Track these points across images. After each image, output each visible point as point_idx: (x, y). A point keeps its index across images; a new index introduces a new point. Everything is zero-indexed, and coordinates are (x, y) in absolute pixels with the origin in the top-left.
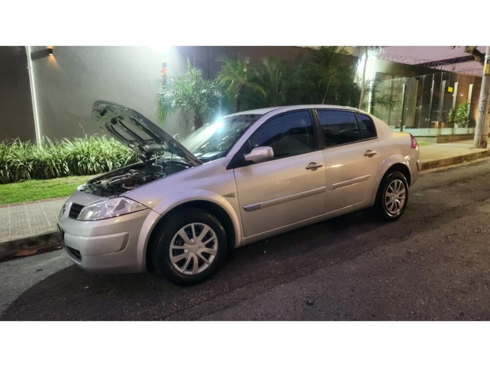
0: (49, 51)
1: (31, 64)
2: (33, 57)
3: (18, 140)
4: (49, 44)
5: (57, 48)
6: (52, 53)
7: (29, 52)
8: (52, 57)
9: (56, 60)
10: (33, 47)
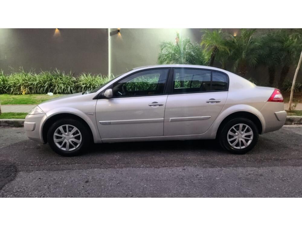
0: (118, 31)
1: (109, 37)
2: (111, 34)
3: (100, 75)
4: (119, 27)
5: (122, 29)
6: (119, 32)
7: (109, 32)
8: (119, 34)
9: (121, 35)
10: (112, 29)
